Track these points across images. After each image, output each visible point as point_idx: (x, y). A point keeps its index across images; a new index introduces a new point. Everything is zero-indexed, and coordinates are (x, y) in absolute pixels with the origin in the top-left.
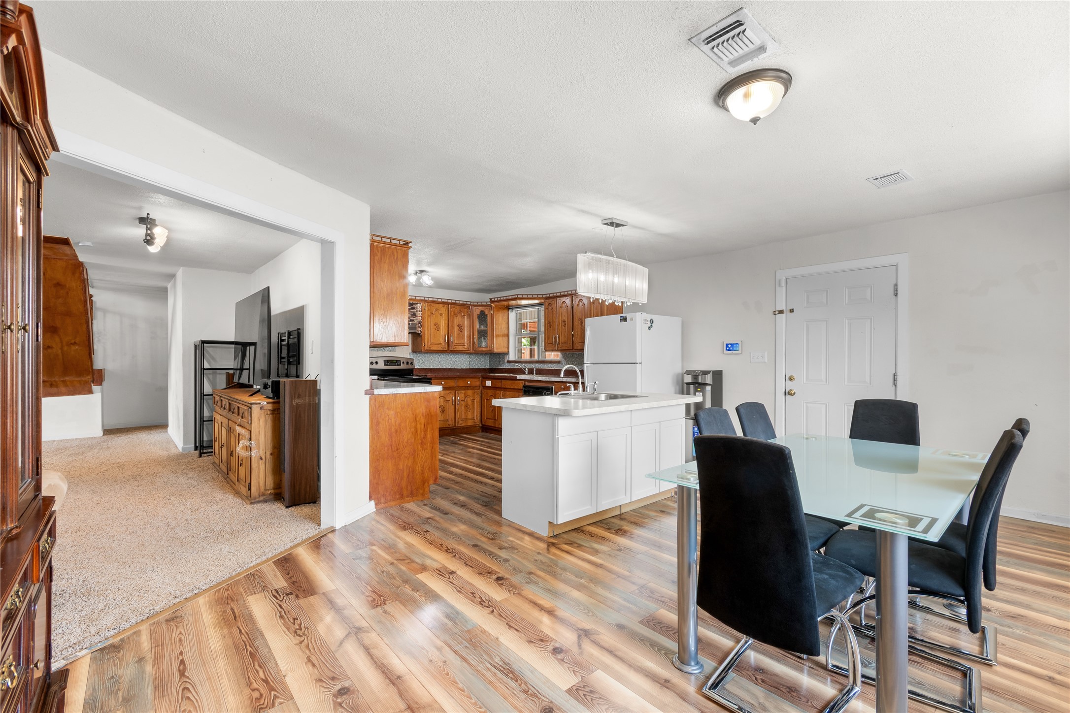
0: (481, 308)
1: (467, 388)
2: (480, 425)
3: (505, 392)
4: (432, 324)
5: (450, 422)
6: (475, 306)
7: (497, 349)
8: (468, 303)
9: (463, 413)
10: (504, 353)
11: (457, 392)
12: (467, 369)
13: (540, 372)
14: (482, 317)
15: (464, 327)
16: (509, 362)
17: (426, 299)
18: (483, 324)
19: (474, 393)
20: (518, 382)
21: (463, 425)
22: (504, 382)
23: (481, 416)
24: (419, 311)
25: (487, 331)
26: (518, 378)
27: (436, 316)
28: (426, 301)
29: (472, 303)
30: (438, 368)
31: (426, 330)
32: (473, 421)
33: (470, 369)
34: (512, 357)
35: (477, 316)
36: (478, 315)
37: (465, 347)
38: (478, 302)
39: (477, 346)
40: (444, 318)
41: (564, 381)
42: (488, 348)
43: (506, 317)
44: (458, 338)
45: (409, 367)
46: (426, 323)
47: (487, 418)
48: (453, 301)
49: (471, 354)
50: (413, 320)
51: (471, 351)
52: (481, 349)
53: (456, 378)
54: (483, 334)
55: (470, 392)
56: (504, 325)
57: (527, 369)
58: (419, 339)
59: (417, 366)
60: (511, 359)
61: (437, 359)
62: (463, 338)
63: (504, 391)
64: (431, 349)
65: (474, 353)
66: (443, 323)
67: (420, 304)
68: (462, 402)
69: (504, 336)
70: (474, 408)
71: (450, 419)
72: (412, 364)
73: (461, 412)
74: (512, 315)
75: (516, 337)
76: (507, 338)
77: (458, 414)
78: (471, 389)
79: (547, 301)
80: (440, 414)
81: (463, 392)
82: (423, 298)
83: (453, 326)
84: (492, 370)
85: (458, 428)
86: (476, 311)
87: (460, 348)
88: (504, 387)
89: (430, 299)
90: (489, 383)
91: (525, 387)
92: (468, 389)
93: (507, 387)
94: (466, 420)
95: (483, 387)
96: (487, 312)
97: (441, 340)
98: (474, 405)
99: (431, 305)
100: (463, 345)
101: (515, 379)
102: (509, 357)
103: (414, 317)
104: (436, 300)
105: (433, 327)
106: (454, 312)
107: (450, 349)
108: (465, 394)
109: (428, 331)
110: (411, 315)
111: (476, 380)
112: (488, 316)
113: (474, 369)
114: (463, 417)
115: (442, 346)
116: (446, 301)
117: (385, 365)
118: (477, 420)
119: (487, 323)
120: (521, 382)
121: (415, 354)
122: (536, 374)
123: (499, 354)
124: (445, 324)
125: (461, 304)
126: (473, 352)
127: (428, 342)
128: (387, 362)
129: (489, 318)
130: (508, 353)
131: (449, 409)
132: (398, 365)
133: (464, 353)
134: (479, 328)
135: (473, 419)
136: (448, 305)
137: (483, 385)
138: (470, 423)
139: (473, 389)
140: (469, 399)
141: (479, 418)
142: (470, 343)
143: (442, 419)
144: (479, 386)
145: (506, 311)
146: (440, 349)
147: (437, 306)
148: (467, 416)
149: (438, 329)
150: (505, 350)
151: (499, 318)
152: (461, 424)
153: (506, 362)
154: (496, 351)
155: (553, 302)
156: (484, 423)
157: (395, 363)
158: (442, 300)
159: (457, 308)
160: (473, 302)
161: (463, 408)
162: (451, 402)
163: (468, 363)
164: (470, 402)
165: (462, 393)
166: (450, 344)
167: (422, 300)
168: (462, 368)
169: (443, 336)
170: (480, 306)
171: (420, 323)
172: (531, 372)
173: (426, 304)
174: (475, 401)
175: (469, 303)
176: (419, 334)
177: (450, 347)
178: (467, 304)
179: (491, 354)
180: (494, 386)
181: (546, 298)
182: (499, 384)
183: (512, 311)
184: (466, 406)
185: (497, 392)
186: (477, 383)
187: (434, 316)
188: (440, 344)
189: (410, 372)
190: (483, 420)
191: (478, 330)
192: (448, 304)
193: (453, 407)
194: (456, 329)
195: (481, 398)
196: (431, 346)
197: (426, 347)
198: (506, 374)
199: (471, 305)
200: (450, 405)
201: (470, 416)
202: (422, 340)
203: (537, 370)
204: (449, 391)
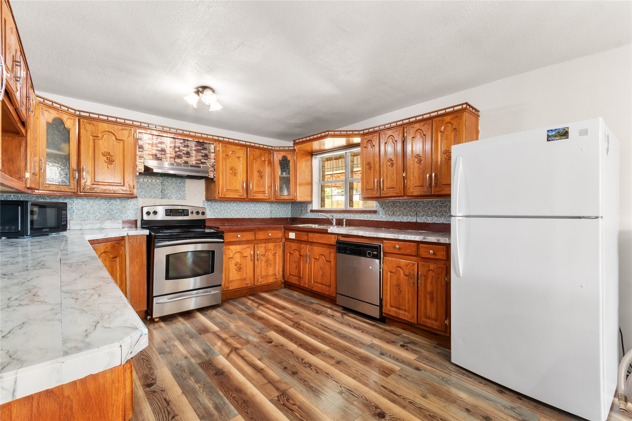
0: (283, 154)
1: (268, 240)
2: (283, 281)
3: (312, 247)
4: (228, 169)
5: (248, 281)
6: (277, 151)
7: (300, 197)
8: (269, 147)
9: (263, 269)
10: (306, 202)
11: (256, 245)
12: (268, 219)
13: (350, 223)
14: (285, 164)
15: (265, 174)
16: (312, 211)
17: (220, 139)
18: (285, 171)
19: (276, 246)
20: (330, 236)
21: (263, 283)
22: (311, 235)
23: (284, 271)
24: (212, 153)
25: (289, 178)
26: (329, 231)
27: (232, 159)
28: (220, 141)
29: (273, 148)
30: (236, 217)
31: (221, 174)
32: (274, 277)
33: (271, 219)
34: (316, 206)
35: (278, 163)
36: (280, 160)
37: (266, 195)
38: (280, 147)
39: (279, 195)
40: (241, 162)
41: (400, 238)
42: (291, 196)
43: (309, 163)
44: (258, 186)
45: (200, 217)
46: (221, 166)
47: (290, 274)
48: (252, 144)
49: (272, 202)
50: (205, 163)
51: (273, 199)
52: (282, 198)
53: (255, 230)
54: (286, 181)
55: (271, 245)
56: (308, 173)
57: (334, 220)
58: (212, 185)
59: (209, 215)
60: (314, 209)
61: (236, 208)
62: (264, 186)
63: (311, 245)
64: (227, 196)
65: (276, 202)
66: (241, 167)
67: (213, 144)
68: (262, 258)
69: (307, 184)
70: (276, 262)
71: (248, 277)
72: (203, 213)
73: (261, 267)
74: (316, 161)
75: (319, 185)
76: (309, 187)
77: (258, 271)
78: (273, 242)
79: (366, 137)
80: (236, 272)
81: (263, 245)
82: (217, 138)
83: (252, 172)
84: (294, 220)
85: (257, 287)
86: (277, 157)
87: (261, 196)
88: (311, 241)
89: (225, 139)
90: (292, 235)
91: (338, 242)
92: (269, 242)
93: (315, 241)
94: (267, 276)
95: (286, 239)
96: (289, 158)
97: (238, 187)
98: (276, 259)
99: (226, 146)
100: (264, 192)
101: (325, 232)
102: (312, 206)
103: (205, 159)
104: (232, 141)
105: (229, 171)
106: (253, 156)
107: (249, 197)
108: (265, 247)
109: (223, 175)
110: (202, 156)
111: (277, 232)
112: (291, 161)
113: (275, 218)
114: (263, 274)
115: (239, 194)
116: (244, 143)
117: (166, 215)
118: (279, 276)
119: (289, 169)
120: (333, 236)
121: (209, 203)
122: (346, 225)
123: (301, 203)
124: (243, 169)
125: (262, 148)
126: (275, 200)
127: (222, 189)
128: (169, 212)
129: (291, 164)
130: (311, 202)
131: (246, 266)
132: (185, 215)
133: (265, 202)
134: (281, 174)
135: (275, 275)
136: (247, 148)
137: (287, 237)
138: (271, 280)
139: (275, 242)
140: (270, 253)
141: (281, 273)
142: (271, 190)
143: (239, 278)
144: (282, 238)
145: (310, 158)
146: (237, 197)
147: (234, 148)
148: (267, 273)
149: (235, 174)
150: (308, 199)
151: (302, 165)
152: (261, 281)
153: (309, 211)
154: (299, 199)
155: (375, 137)
156: (286, 280)
157: (181, 212)
158: (240, 142)
159: (258, 152)
160: (275, 147)
161: (263, 264)
162: (249, 257)
163: (269, 213)
164: (271, 257)
165: (262, 247)
166: (249, 191)
167: (215, 140)
168: (263, 217)
169: (241, 183)
170: (282, 151)
171: (213, 167)
172: (339, 223)
173: (221, 144)
174: (277, 254)
175: (271, 148)
176: (212, 179)
177: (249, 195)
178: (268, 149)
179: (293, 203)
180: (299, 239)
181: (364, 135)
182: (304, 237)
183: (316, 158)
184: (267, 261)
185: (303, 246)
186: (279, 234)
187: (230, 159)
188: (237, 191)
189: (201, 223)
190: (285, 276)
191: (280, 177)
192: (246, 146)
193: (252, 263)
194: (256, 174)
195: (284, 251)
196: (227, 193)
197: (220, 194)
198: (310, 225)
199: (272, 149)
200: (248, 261)
201: (271, 271)
202: (215, 186)
203: (347, 220)
204: (248, 245)
